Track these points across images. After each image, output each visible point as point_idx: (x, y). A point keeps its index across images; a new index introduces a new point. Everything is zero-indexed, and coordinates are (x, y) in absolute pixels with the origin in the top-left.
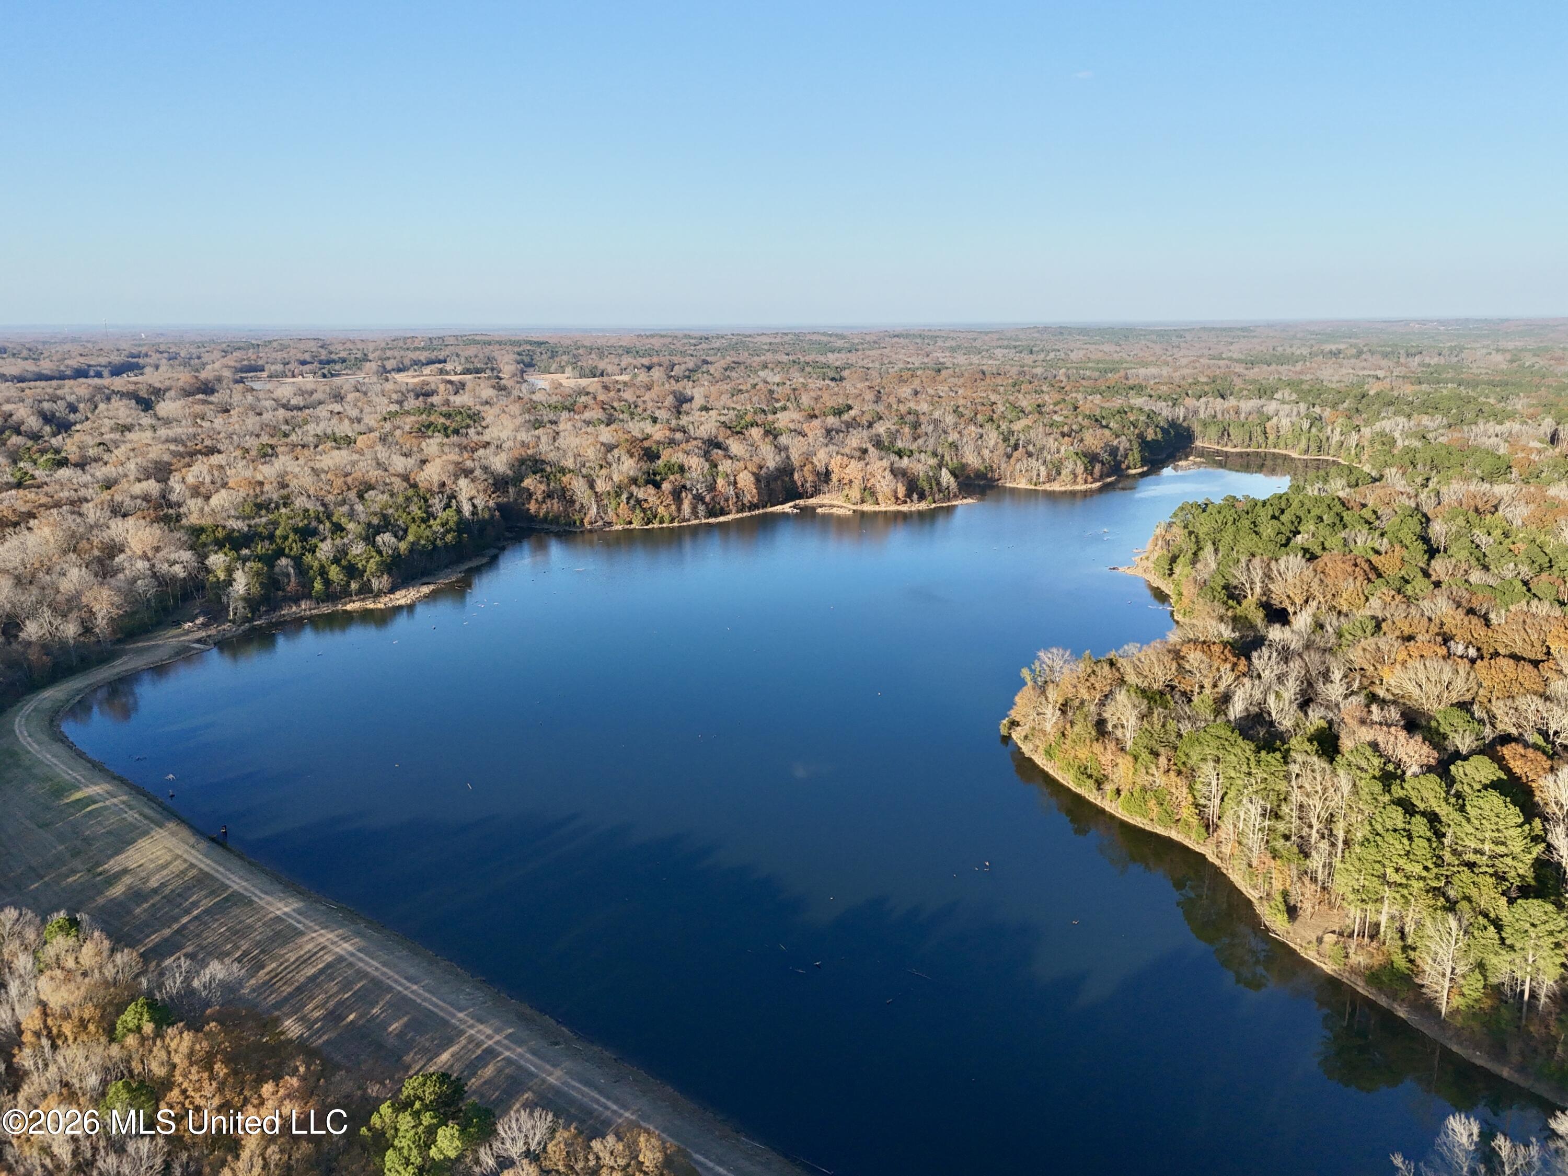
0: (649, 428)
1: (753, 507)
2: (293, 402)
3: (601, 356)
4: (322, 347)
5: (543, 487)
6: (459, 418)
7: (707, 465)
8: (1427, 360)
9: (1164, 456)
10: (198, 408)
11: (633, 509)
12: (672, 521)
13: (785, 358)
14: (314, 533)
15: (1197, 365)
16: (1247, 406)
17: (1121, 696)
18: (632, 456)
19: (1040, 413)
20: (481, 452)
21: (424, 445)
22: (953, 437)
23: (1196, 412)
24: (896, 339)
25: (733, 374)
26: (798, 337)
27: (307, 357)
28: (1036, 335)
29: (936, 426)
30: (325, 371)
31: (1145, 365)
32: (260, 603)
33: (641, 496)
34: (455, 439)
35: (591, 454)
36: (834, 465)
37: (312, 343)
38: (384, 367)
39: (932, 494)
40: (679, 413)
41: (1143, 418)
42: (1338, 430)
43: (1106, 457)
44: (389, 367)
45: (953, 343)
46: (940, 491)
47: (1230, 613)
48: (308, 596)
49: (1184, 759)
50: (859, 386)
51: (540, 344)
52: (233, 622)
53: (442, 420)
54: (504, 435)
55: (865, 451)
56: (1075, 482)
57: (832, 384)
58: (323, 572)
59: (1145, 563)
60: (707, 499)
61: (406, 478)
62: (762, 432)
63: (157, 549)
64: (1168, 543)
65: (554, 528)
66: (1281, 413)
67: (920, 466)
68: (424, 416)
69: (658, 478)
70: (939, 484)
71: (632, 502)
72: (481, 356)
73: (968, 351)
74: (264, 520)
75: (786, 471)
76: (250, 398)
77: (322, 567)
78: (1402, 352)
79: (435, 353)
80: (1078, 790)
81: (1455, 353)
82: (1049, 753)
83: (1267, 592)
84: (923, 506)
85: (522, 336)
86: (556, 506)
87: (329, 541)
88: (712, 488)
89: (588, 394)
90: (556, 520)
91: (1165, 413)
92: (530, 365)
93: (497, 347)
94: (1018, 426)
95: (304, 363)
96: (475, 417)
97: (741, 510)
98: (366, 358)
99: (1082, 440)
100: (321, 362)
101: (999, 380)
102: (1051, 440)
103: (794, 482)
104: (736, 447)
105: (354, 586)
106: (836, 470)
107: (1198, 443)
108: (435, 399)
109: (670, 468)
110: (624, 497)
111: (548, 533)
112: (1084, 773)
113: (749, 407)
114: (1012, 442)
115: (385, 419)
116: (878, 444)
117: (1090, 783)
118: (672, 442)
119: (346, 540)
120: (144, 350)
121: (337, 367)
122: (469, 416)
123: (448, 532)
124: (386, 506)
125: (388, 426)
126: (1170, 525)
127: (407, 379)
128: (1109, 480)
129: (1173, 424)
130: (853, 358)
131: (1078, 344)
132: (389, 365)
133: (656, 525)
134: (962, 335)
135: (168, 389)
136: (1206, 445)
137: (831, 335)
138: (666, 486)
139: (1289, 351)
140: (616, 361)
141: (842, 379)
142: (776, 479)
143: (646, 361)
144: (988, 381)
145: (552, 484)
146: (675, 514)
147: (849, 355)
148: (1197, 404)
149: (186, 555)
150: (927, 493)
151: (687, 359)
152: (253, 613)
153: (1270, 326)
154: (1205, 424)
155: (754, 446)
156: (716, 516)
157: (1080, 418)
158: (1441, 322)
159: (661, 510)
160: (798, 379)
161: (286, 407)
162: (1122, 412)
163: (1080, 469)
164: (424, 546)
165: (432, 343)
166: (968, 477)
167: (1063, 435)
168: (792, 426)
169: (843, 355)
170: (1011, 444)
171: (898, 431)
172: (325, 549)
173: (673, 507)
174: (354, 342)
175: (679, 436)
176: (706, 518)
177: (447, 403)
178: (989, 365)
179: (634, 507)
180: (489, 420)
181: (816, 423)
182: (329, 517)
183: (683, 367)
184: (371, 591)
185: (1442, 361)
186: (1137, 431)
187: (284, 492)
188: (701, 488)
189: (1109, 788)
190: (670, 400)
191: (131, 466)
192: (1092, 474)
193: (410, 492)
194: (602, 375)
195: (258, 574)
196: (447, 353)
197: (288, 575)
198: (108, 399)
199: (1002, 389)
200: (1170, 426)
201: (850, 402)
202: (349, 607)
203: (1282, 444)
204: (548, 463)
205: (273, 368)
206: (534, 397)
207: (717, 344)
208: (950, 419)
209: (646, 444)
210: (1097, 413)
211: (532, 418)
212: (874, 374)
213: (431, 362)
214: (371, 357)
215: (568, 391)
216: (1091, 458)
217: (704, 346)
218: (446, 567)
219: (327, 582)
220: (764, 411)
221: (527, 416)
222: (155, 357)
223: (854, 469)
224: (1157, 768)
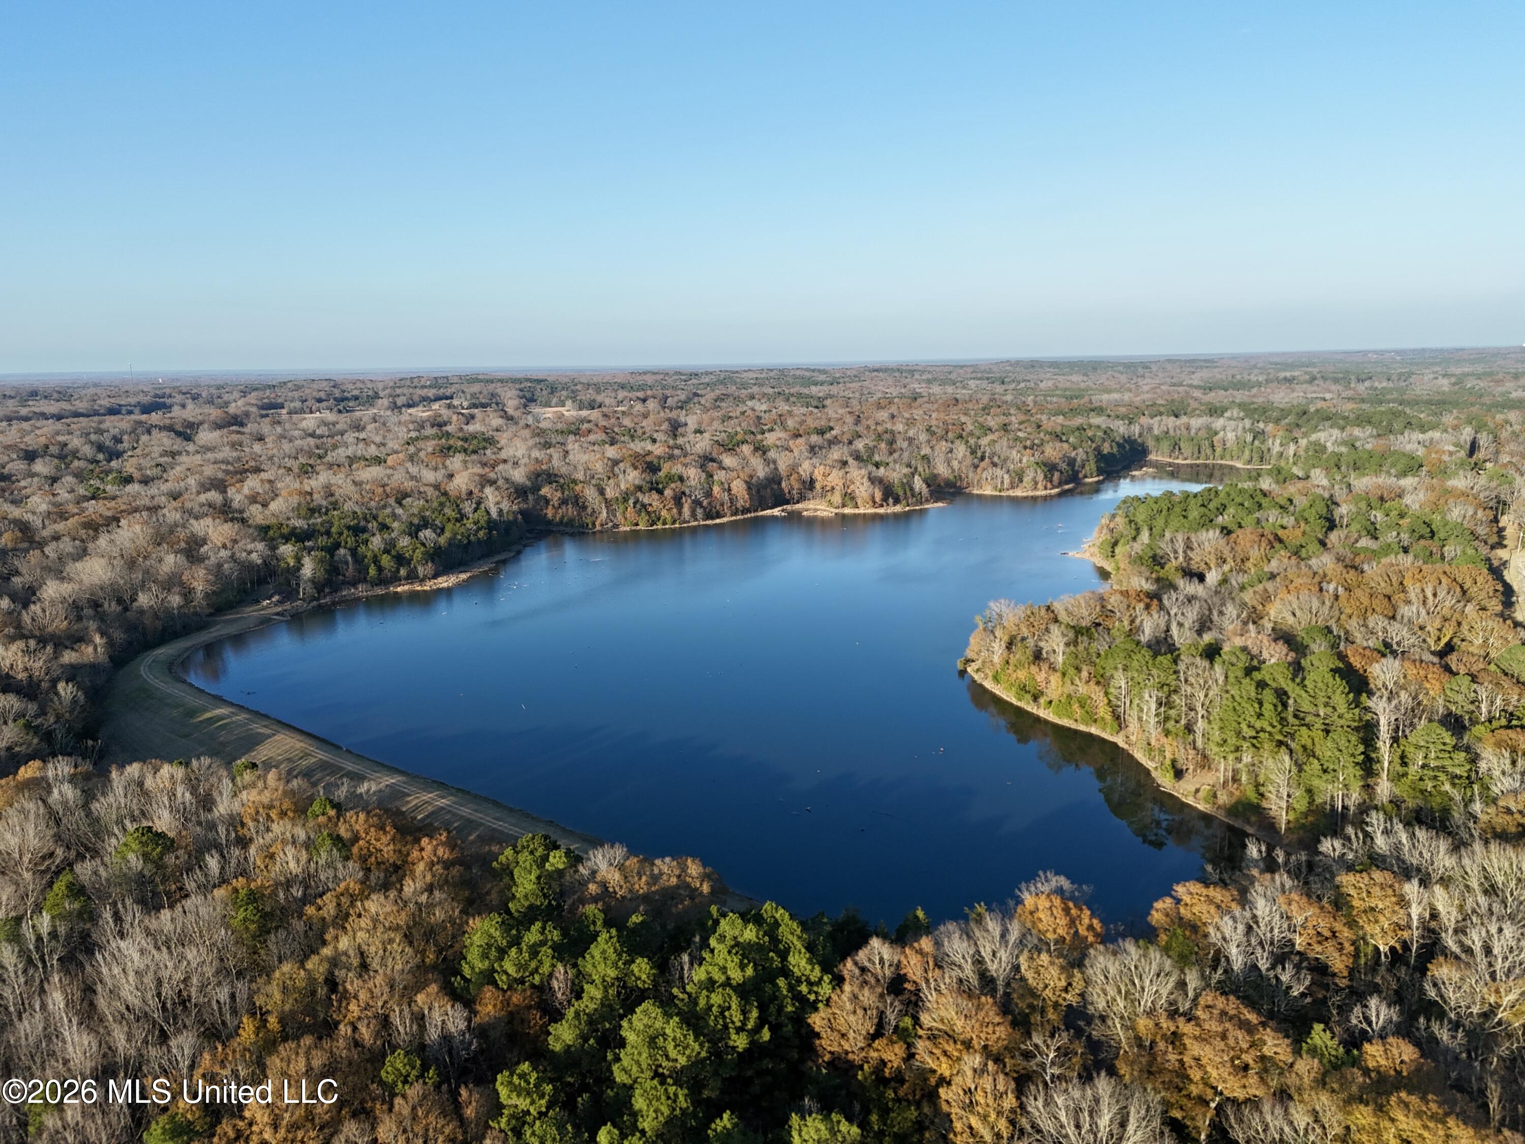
0: (649, 446)
1: (745, 511)
2: (318, 432)
3: (598, 391)
4: (334, 387)
5: (559, 494)
6: (475, 442)
7: (704, 476)
8: (1376, 384)
9: (1119, 467)
10: (235, 437)
11: (639, 513)
12: (674, 522)
13: (771, 391)
14: (364, 530)
15: (1158, 390)
16: (1196, 423)
17: (1055, 630)
18: (636, 468)
19: (1006, 431)
20: (501, 467)
21: (448, 462)
22: (926, 450)
23: (1150, 429)
24: (875, 373)
25: (723, 404)
26: (783, 373)
27: (322, 395)
28: (1008, 368)
29: (910, 444)
30: (341, 407)
31: (1109, 391)
32: (324, 586)
33: (646, 500)
34: (474, 457)
35: (599, 467)
36: (818, 474)
37: (325, 384)
38: (395, 403)
39: (906, 498)
40: (675, 436)
41: (1100, 434)
42: (1278, 441)
43: (1064, 466)
44: (399, 403)
45: (930, 376)
46: (913, 496)
47: (1154, 576)
48: (364, 580)
49: (1102, 672)
50: (840, 411)
51: (539, 381)
52: (303, 600)
53: (460, 443)
54: (519, 454)
55: (845, 463)
56: (1036, 488)
57: (816, 411)
58: (376, 560)
59: (1092, 549)
60: (705, 503)
61: (437, 487)
62: (752, 448)
63: (235, 541)
64: (1112, 531)
65: (568, 530)
66: (1228, 428)
67: (895, 474)
68: (443, 440)
69: (661, 486)
70: (912, 489)
71: (638, 506)
72: (485, 392)
73: (943, 383)
74: (319, 520)
75: (774, 480)
76: (279, 429)
77: (375, 556)
78: (1353, 377)
79: (442, 390)
80: (1019, 704)
81: (1403, 378)
82: (996, 679)
83: (1188, 559)
84: (898, 509)
85: (521, 376)
86: (570, 510)
87: (378, 536)
88: (709, 494)
89: (589, 421)
90: (570, 523)
91: (1122, 430)
92: (532, 400)
93: (499, 384)
94: (984, 441)
95: (320, 401)
96: (490, 441)
97: (735, 514)
98: (377, 396)
99: (1043, 452)
100: (335, 399)
101: (970, 406)
102: (1014, 453)
103: (782, 490)
104: (728, 460)
105: (403, 572)
106: (819, 478)
107: (1152, 457)
108: (449, 428)
109: (670, 478)
110: (631, 502)
111: (564, 534)
112: (1023, 689)
113: (739, 429)
114: (979, 455)
115: (408, 444)
116: (858, 457)
117: (1028, 697)
118: (671, 457)
119: (393, 535)
120: (168, 391)
121: (351, 404)
122: (484, 440)
123: (479, 529)
124: (423, 509)
125: (412, 449)
126: (1114, 516)
127: (420, 413)
128: (1067, 487)
129: (1129, 441)
130: (834, 389)
131: (1048, 375)
132: (400, 401)
133: (660, 527)
134: (938, 369)
135: (201, 423)
136: (1159, 458)
137: (813, 371)
138: (668, 493)
139: (1246, 377)
140: (613, 395)
141: (824, 407)
142: (765, 487)
143: (641, 394)
144: (960, 406)
145: (566, 493)
146: (676, 516)
147: (831, 387)
148: (1151, 421)
149: (260, 546)
150: (901, 498)
151: (679, 392)
152: (318, 593)
153: (1234, 357)
154: (1158, 439)
155: (746, 462)
156: (713, 518)
157: (1042, 435)
158: (1398, 352)
159: (664, 513)
160: (784, 407)
161: (313, 435)
162: (1081, 429)
163: (1040, 477)
164: (460, 541)
165: (436, 383)
166: (939, 485)
167: (1025, 448)
168: (778, 443)
169: (826, 388)
170: (978, 457)
171: (875, 447)
172: (376, 542)
173: (675, 511)
174: (363, 382)
175: (677, 452)
176: (704, 520)
177: (461, 429)
178: (962, 393)
179: (640, 510)
180: (503, 442)
181: (800, 441)
182: (375, 518)
183: (676, 398)
184: (418, 577)
185: (1391, 385)
186: (1094, 445)
187: (332, 499)
188: (699, 494)
189: (1042, 700)
190: (665, 426)
191: (191, 481)
192: (1051, 481)
193: (443, 499)
194: (600, 406)
195: (321, 561)
196: (453, 390)
197: (347, 563)
198: (149, 432)
199: (972, 413)
200: (1125, 440)
201: (832, 424)
202: (399, 589)
203: (1228, 456)
204: (561, 476)
205: (292, 405)
206: (541, 425)
207: (707, 380)
208: (923, 437)
209: (648, 459)
210: (1059, 429)
211: (542, 441)
212: (854, 402)
213: (438, 399)
214: (381, 394)
215: (571, 420)
216: (1050, 468)
217: (694, 381)
218: (479, 559)
219: (380, 569)
220: (753, 433)
221: (537, 439)
222: (179, 398)
223: (835, 478)
224: (1080, 678)
